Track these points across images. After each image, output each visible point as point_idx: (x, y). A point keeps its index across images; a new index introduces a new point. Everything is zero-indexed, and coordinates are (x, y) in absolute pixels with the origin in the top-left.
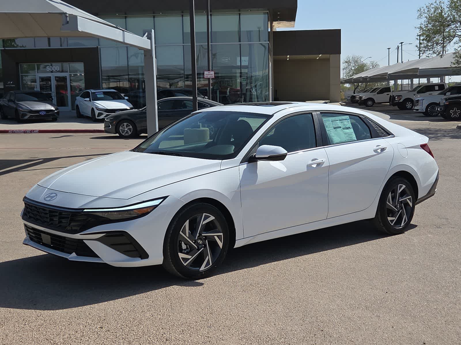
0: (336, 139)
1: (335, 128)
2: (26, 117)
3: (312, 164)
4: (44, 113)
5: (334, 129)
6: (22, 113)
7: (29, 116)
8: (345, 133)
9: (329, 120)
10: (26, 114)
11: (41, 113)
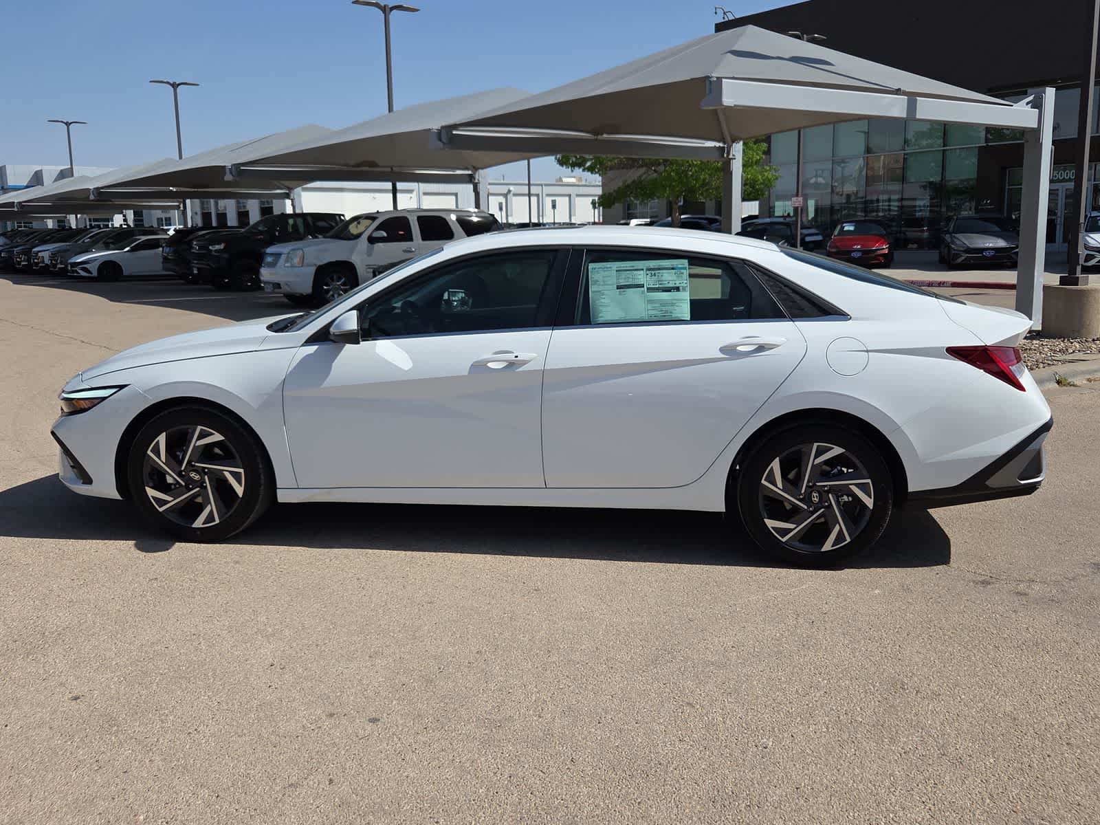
0: (606, 314)
1: (619, 287)
2: (960, 260)
3: (489, 362)
4: (992, 253)
5: (617, 289)
6: (953, 252)
7: (963, 258)
8: (650, 302)
9: (610, 268)
10: (959, 254)
11: (986, 254)
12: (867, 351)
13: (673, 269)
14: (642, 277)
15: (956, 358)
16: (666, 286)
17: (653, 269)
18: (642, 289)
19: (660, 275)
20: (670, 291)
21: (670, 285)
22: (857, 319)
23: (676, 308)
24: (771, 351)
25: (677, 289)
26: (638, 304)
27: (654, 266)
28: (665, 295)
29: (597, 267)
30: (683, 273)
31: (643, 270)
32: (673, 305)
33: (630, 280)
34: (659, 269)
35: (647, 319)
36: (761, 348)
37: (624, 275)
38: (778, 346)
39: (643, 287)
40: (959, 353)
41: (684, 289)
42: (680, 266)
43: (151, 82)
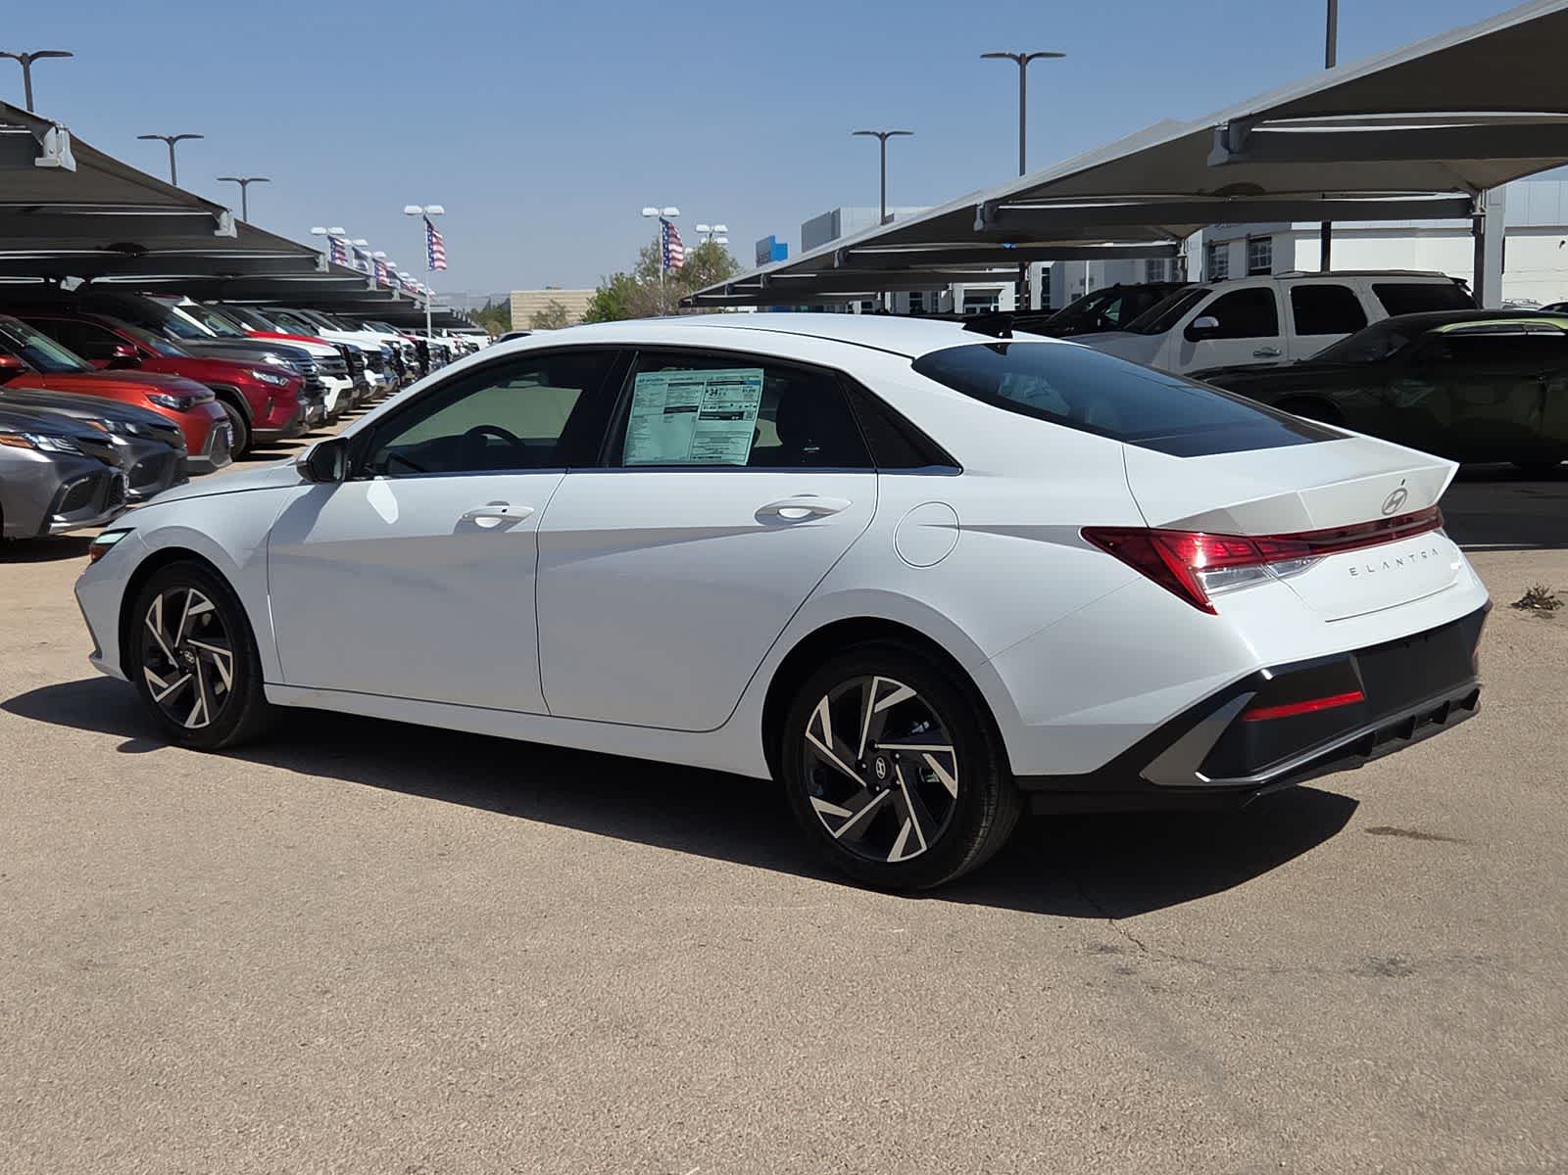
12: (958, 528)
13: (742, 383)
14: (699, 397)
15: (1098, 547)
16: (726, 410)
17: (717, 383)
18: (693, 414)
19: (722, 392)
20: (729, 418)
21: (733, 409)
22: (971, 473)
23: (731, 446)
24: (824, 519)
25: (740, 415)
26: (683, 438)
27: (718, 378)
28: (721, 425)
29: (646, 378)
30: (754, 391)
31: (703, 384)
32: (727, 440)
33: (683, 400)
34: (724, 383)
35: (688, 460)
36: (816, 514)
37: (677, 391)
38: (833, 512)
39: (696, 411)
40: (1102, 538)
41: (750, 416)
42: (751, 379)
43: (983, 56)
